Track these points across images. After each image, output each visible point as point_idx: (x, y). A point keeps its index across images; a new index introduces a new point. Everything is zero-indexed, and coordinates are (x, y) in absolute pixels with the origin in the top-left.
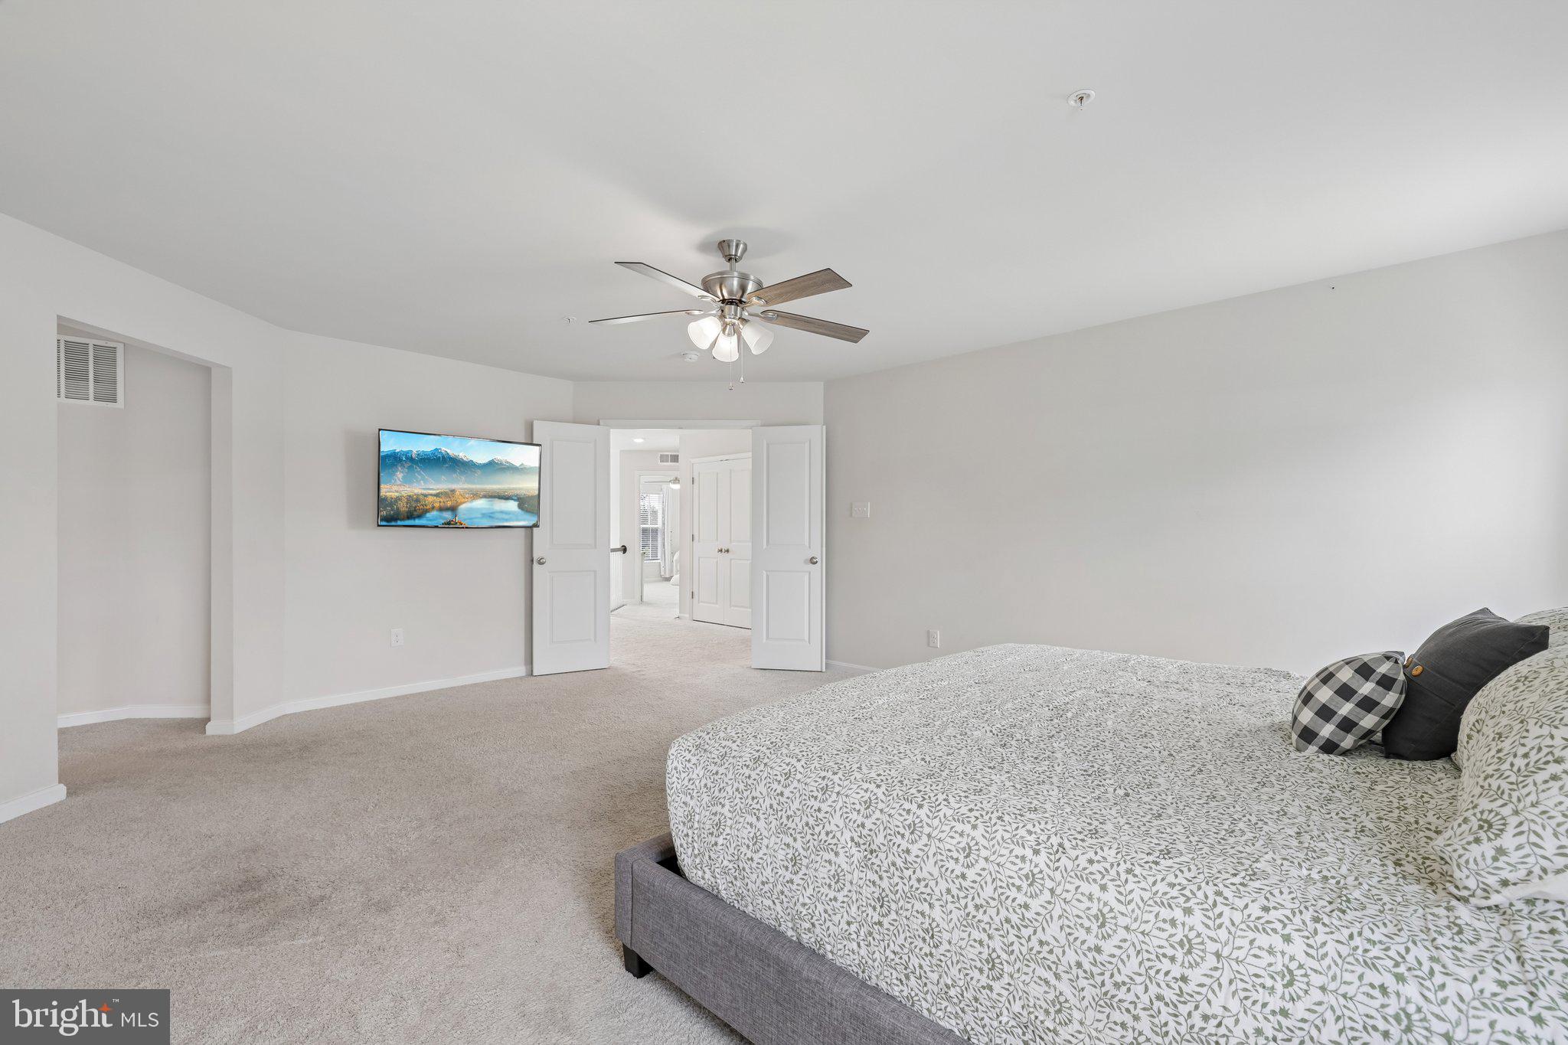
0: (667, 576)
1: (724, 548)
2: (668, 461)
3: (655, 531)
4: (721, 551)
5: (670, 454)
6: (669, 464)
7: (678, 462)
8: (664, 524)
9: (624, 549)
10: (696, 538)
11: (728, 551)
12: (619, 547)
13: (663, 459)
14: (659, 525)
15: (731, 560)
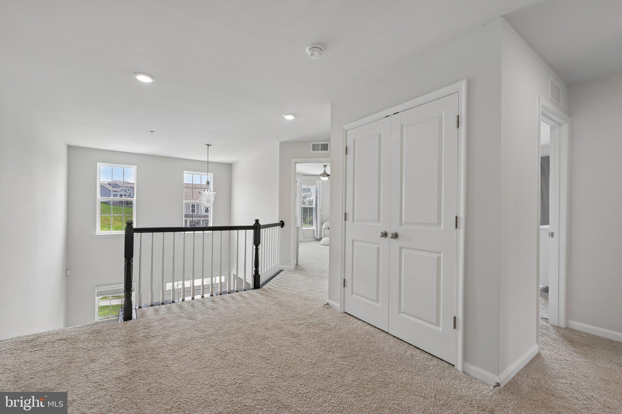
0: (318, 238)
1: (390, 232)
2: (318, 150)
3: (311, 209)
4: (385, 235)
5: (320, 143)
6: (320, 152)
7: (327, 150)
8: (316, 205)
9: (282, 224)
10: (350, 217)
11: (396, 236)
12: (278, 221)
13: (315, 147)
14: (314, 206)
15: (401, 248)
